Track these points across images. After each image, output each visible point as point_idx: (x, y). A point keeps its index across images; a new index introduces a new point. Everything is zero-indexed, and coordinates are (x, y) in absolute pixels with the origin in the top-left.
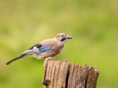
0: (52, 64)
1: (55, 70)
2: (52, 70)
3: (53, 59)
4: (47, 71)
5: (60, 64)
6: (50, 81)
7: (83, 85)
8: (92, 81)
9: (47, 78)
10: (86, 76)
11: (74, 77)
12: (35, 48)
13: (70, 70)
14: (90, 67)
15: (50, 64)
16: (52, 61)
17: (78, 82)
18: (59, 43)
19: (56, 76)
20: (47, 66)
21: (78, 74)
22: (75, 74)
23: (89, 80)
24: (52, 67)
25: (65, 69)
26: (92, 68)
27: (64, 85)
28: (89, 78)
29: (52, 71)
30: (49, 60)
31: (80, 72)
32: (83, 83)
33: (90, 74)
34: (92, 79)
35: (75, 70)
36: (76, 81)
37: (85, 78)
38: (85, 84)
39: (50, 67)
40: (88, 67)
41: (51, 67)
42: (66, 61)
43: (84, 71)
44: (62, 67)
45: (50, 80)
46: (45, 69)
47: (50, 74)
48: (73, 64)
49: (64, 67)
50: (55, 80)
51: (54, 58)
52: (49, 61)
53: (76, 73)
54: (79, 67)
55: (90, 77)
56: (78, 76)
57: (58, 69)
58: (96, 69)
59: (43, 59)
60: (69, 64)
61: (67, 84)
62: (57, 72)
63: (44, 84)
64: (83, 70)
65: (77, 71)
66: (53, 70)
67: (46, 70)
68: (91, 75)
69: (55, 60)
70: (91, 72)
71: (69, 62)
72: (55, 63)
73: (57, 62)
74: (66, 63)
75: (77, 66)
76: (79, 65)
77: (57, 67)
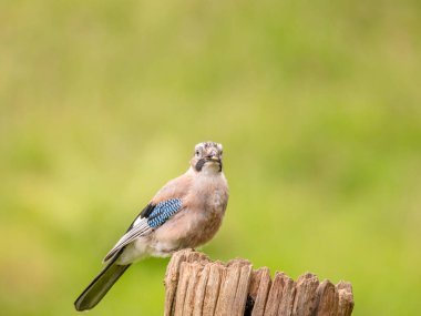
0: (195, 273)
1: (205, 294)
2: (194, 293)
3: (197, 255)
4: (178, 295)
5: (222, 274)
10: (308, 312)
13: (255, 295)
14: (322, 284)
15: (188, 273)
16: (194, 264)
19: (209, 314)
20: (177, 281)
21: (282, 308)
22: (272, 308)
24: (196, 284)
25: (240, 289)
26: (329, 285)
29: (193, 297)
30: (183, 259)
31: (291, 299)
33: (323, 305)
35: (274, 293)
39: (187, 283)
40: (317, 283)
41: (192, 282)
42: (243, 264)
43: (303, 297)
44: (229, 282)
46: (170, 289)
47: (187, 307)
48: (264, 274)
49: (234, 284)
51: (202, 254)
52: (183, 263)
53: (275, 305)
54: (287, 282)
56: (284, 313)
57: (215, 292)
58: (344, 290)
60: (252, 274)
62: (210, 301)
64: (298, 294)
65: (280, 297)
66: (199, 293)
67: (174, 295)
68: (325, 311)
69: (204, 258)
70: (326, 298)
71: (250, 266)
72: (206, 268)
73: (212, 267)
74: (243, 269)
75: (278, 279)
76: (287, 278)
77: (213, 282)
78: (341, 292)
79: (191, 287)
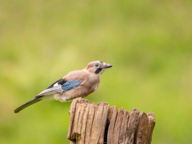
0: (83, 108)
1: (88, 118)
3: (84, 100)
4: (75, 118)
5: (95, 109)
6: (80, 135)
7: (131, 141)
8: (145, 135)
9: (75, 131)
10: (134, 127)
11: (116, 128)
12: (56, 85)
13: (111, 118)
14: (141, 114)
15: (80, 108)
16: (83, 104)
17: (122, 136)
18: (93, 76)
19: (89, 127)
20: (75, 112)
21: (123, 124)
22: (118, 124)
23: (139, 133)
24: (84, 113)
25: (103, 116)
26: (144, 114)
27: (102, 140)
28: (139, 130)
29: (82, 119)
30: (78, 102)
31: (127, 120)
32: (130, 137)
33: (141, 123)
34: (145, 131)
35: (119, 118)
36: (121, 134)
37: (134, 130)
38: (133, 140)
39: (80, 113)
40: (139, 113)
41: (82, 112)
42: (105, 104)
43: (132, 120)
44: (98, 113)
45: (79, 133)
46: (72, 115)
47: (79, 124)
48: (115, 109)
50: (88, 134)
51: (86, 100)
52: (78, 104)
54: (125, 113)
55: (141, 128)
56: (124, 127)
57: (92, 117)
58: (151, 116)
59: (69, 101)
60: (109, 109)
61: (105, 140)
62: (90, 121)
63: (70, 139)
64: (130, 118)
65: (122, 119)
66: (85, 118)
67: (74, 118)
68: (142, 126)
69: (87, 102)
70: (143, 120)
71: (108, 106)
72: (88, 106)
73: (91, 105)
74: (105, 107)
75: (121, 111)
76: (125, 111)
77: (91, 113)
78: (150, 117)
79: (81, 115)
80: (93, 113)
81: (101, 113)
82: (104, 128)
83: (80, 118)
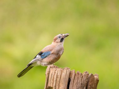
0: (54, 72)
1: (57, 77)
3: (55, 66)
5: (62, 72)
6: (52, 88)
8: (92, 88)
9: (49, 85)
10: (86, 82)
11: (74, 84)
13: (71, 77)
14: (90, 74)
15: (52, 71)
16: (54, 69)
19: (58, 83)
20: (49, 74)
21: (79, 81)
22: (76, 81)
23: (89, 87)
25: (67, 76)
26: (92, 75)
28: (89, 85)
30: (51, 67)
31: (81, 79)
33: (90, 80)
34: (92, 85)
35: (76, 77)
36: (77, 87)
37: (86, 85)
39: (52, 74)
40: (89, 74)
41: (53, 74)
42: (67, 69)
43: (85, 78)
44: (64, 74)
46: (47, 76)
47: (52, 81)
48: (74, 72)
50: (57, 87)
51: (56, 66)
52: (51, 69)
55: (90, 84)
56: (79, 83)
57: (60, 77)
60: (70, 72)
62: (58, 79)
64: (83, 77)
65: (78, 78)
66: (55, 77)
67: (48, 77)
68: (91, 82)
69: (57, 67)
70: (91, 78)
71: (70, 70)
72: (57, 70)
73: (59, 70)
74: (68, 70)
75: (77, 73)
76: (80, 73)
77: (59, 74)
78: (95, 77)
79: (53, 75)
80: (60, 74)
81: (65, 74)
82: (67, 84)
83: (52, 78)
